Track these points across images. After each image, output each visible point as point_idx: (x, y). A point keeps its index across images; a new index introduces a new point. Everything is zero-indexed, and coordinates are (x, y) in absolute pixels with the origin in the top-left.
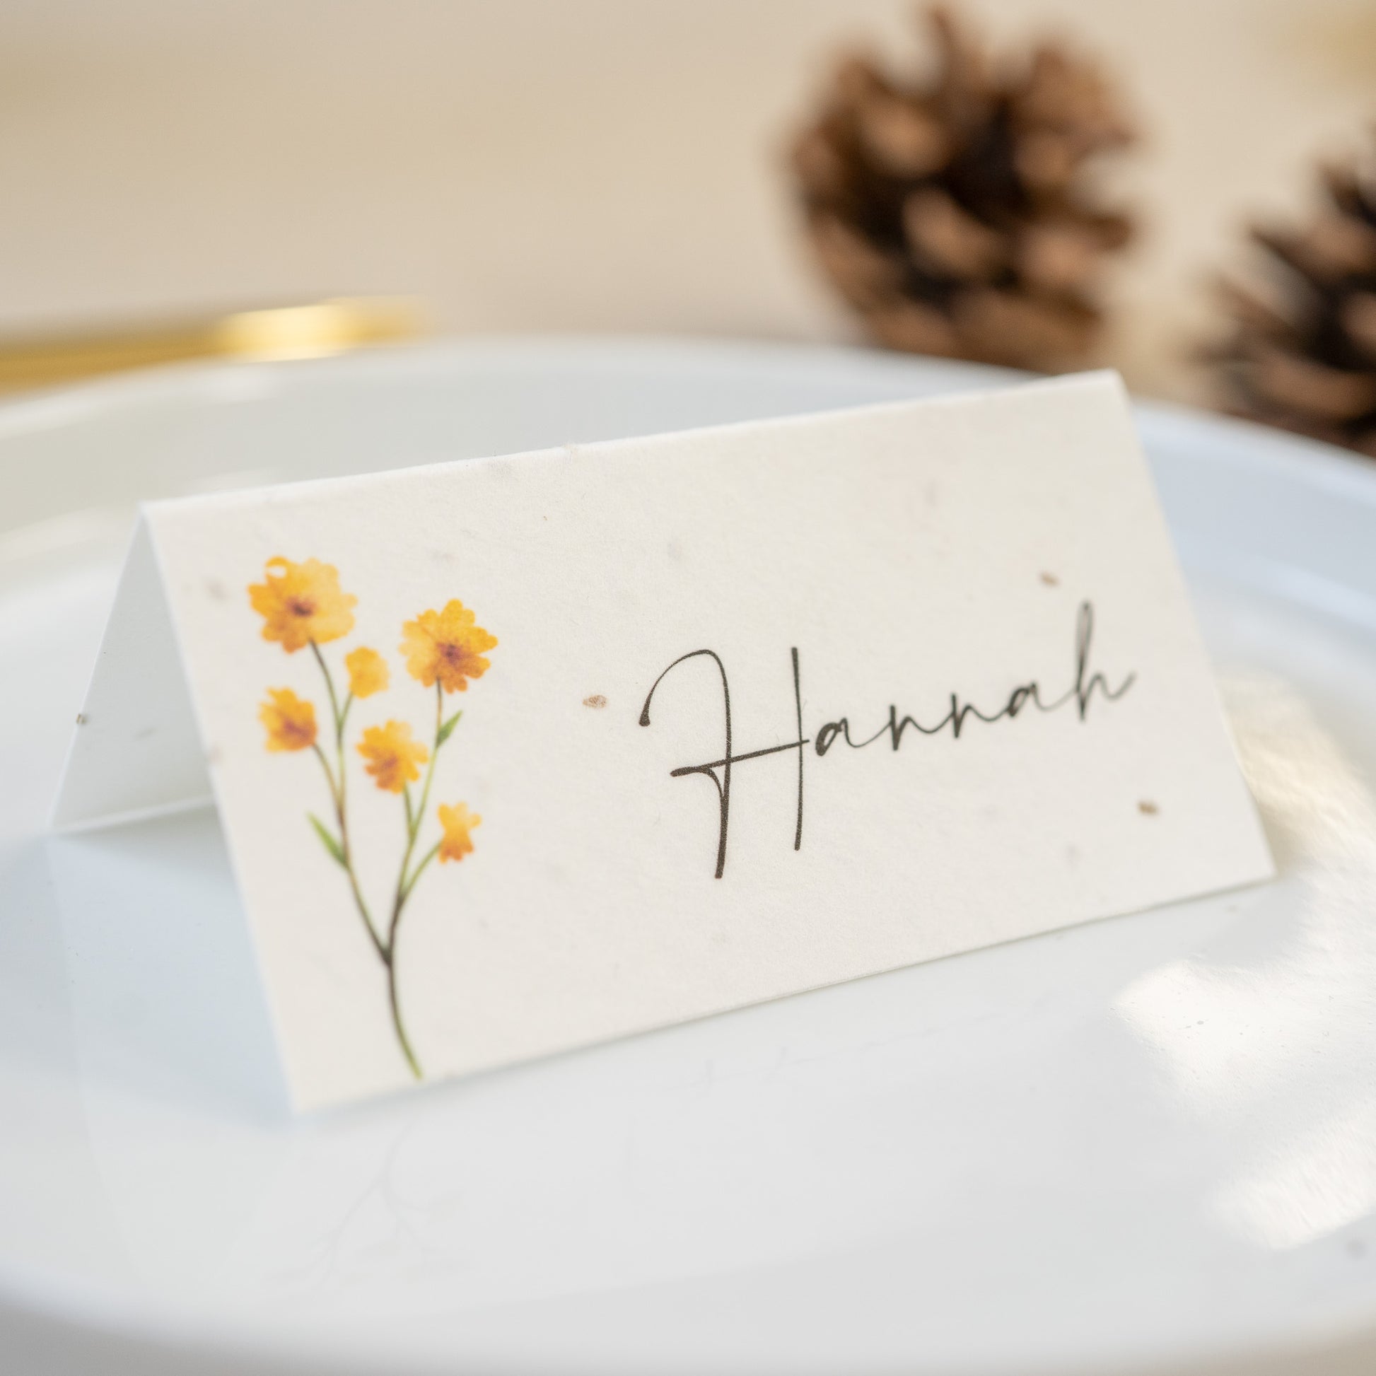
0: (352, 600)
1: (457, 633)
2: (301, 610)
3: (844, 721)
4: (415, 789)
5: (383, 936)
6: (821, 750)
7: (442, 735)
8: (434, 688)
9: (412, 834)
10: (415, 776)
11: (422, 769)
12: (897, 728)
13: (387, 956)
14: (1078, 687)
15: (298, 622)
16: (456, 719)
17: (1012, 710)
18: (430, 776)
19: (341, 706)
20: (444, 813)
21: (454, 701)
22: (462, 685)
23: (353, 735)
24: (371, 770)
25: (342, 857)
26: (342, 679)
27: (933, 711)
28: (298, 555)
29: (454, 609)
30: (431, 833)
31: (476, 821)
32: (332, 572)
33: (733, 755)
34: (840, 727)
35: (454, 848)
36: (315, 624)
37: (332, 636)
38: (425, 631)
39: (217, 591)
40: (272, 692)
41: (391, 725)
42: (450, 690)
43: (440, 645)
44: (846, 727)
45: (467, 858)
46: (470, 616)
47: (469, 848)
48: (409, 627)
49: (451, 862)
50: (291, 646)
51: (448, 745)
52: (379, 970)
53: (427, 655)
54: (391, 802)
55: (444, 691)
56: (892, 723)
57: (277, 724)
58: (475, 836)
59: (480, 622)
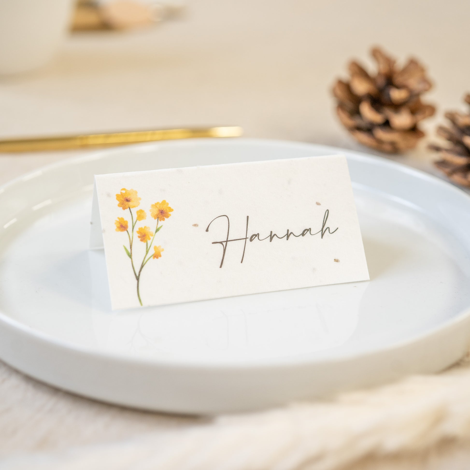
0: (140, 199)
1: (164, 208)
2: (128, 200)
3: (258, 234)
4: (149, 242)
5: (137, 275)
6: (251, 240)
7: (157, 230)
8: (157, 219)
9: (147, 252)
10: (150, 239)
11: (151, 238)
12: (272, 237)
13: (138, 279)
14: (322, 230)
15: (127, 203)
16: (161, 227)
17: (303, 234)
18: (153, 239)
19: (134, 223)
20: (155, 248)
21: (161, 223)
22: (164, 220)
23: (136, 229)
24: (139, 237)
25: (130, 256)
26: (135, 216)
27: (282, 233)
28: (129, 189)
29: (164, 202)
30: (152, 252)
31: (163, 250)
32: (136, 192)
33: (228, 240)
34: (257, 235)
35: (156, 256)
36: (130, 204)
37: (134, 207)
38: (156, 207)
39: (109, 195)
40: (118, 218)
41: (145, 227)
42: (160, 220)
43: (159, 210)
44: (259, 235)
45: (159, 258)
46: (168, 204)
47: (160, 256)
48: (153, 206)
49: (155, 259)
50: (124, 208)
51: (158, 233)
52: (136, 281)
53: (156, 212)
54: (144, 244)
55: (159, 220)
56: (271, 235)
57: (119, 225)
58: (162, 253)
59: (170, 205)
